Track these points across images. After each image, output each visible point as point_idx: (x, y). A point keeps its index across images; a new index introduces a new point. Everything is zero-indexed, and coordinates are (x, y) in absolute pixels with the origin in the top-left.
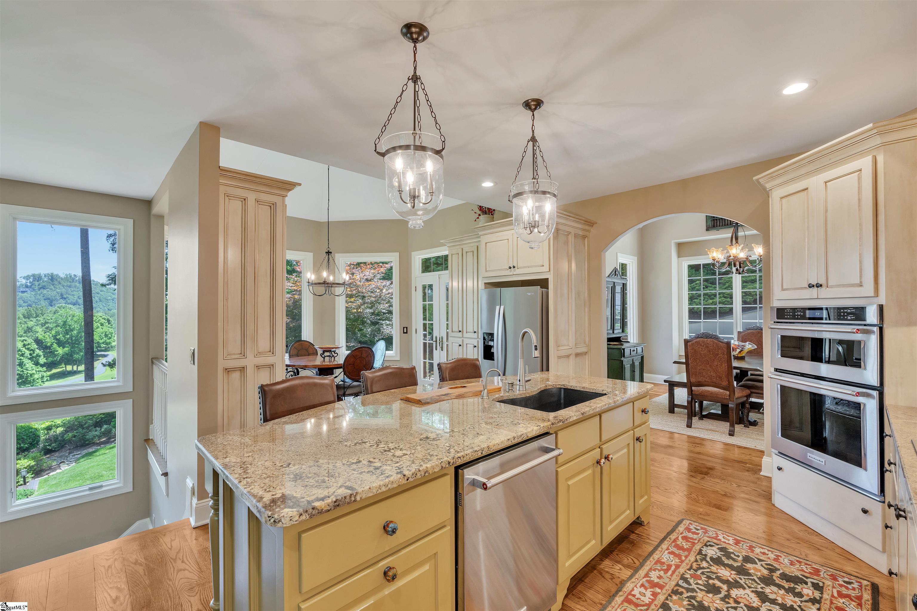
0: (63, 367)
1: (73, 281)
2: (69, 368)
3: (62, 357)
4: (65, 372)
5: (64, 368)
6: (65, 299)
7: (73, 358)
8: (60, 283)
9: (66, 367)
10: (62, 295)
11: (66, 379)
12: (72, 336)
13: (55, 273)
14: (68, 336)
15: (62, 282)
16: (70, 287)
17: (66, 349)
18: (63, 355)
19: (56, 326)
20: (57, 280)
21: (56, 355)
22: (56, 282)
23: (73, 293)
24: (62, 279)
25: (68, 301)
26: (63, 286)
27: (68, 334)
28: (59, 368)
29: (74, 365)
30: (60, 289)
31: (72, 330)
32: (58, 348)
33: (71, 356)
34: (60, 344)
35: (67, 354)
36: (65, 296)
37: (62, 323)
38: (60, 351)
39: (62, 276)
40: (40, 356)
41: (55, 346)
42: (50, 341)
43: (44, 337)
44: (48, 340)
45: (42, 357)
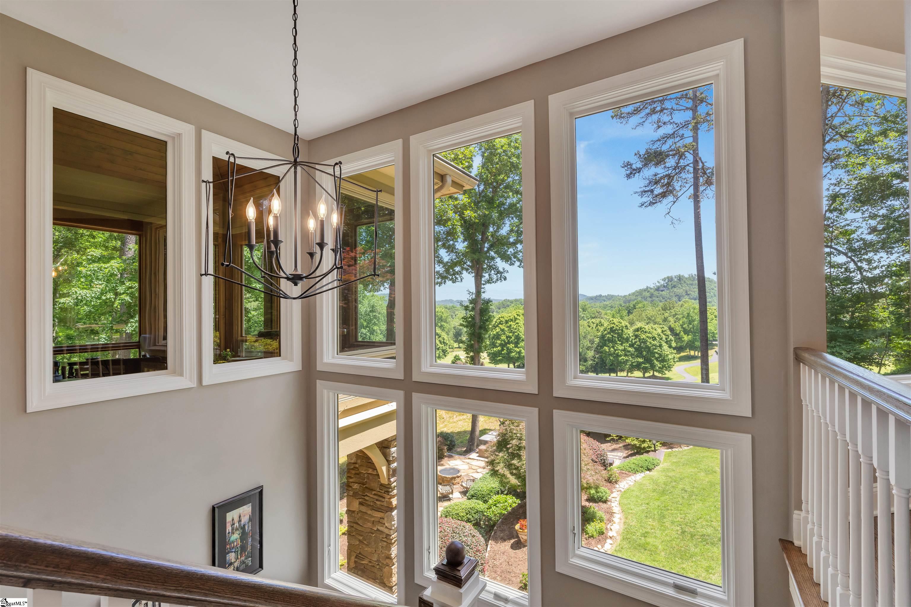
0: (687, 352)
1: (694, 280)
2: (692, 353)
3: (687, 344)
4: (689, 356)
5: (689, 353)
6: (689, 295)
7: (695, 345)
8: (685, 282)
9: (690, 352)
10: (686, 292)
11: (691, 362)
12: (694, 326)
13: (681, 274)
14: (691, 326)
15: (687, 282)
16: (692, 285)
17: (690, 337)
18: (688, 342)
19: (683, 317)
20: (683, 280)
21: (683, 341)
22: (682, 282)
23: (694, 290)
24: (686, 279)
25: (691, 297)
26: (687, 284)
27: (691, 324)
28: (685, 352)
29: (696, 350)
30: (685, 287)
31: (694, 321)
32: (684, 336)
33: (694, 343)
34: (686, 332)
35: (690, 341)
36: (689, 293)
37: (686, 315)
38: (686, 338)
39: (686, 276)
40: (672, 341)
41: (682, 333)
42: (678, 329)
43: (675, 325)
44: (677, 328)
45: (673, 342)
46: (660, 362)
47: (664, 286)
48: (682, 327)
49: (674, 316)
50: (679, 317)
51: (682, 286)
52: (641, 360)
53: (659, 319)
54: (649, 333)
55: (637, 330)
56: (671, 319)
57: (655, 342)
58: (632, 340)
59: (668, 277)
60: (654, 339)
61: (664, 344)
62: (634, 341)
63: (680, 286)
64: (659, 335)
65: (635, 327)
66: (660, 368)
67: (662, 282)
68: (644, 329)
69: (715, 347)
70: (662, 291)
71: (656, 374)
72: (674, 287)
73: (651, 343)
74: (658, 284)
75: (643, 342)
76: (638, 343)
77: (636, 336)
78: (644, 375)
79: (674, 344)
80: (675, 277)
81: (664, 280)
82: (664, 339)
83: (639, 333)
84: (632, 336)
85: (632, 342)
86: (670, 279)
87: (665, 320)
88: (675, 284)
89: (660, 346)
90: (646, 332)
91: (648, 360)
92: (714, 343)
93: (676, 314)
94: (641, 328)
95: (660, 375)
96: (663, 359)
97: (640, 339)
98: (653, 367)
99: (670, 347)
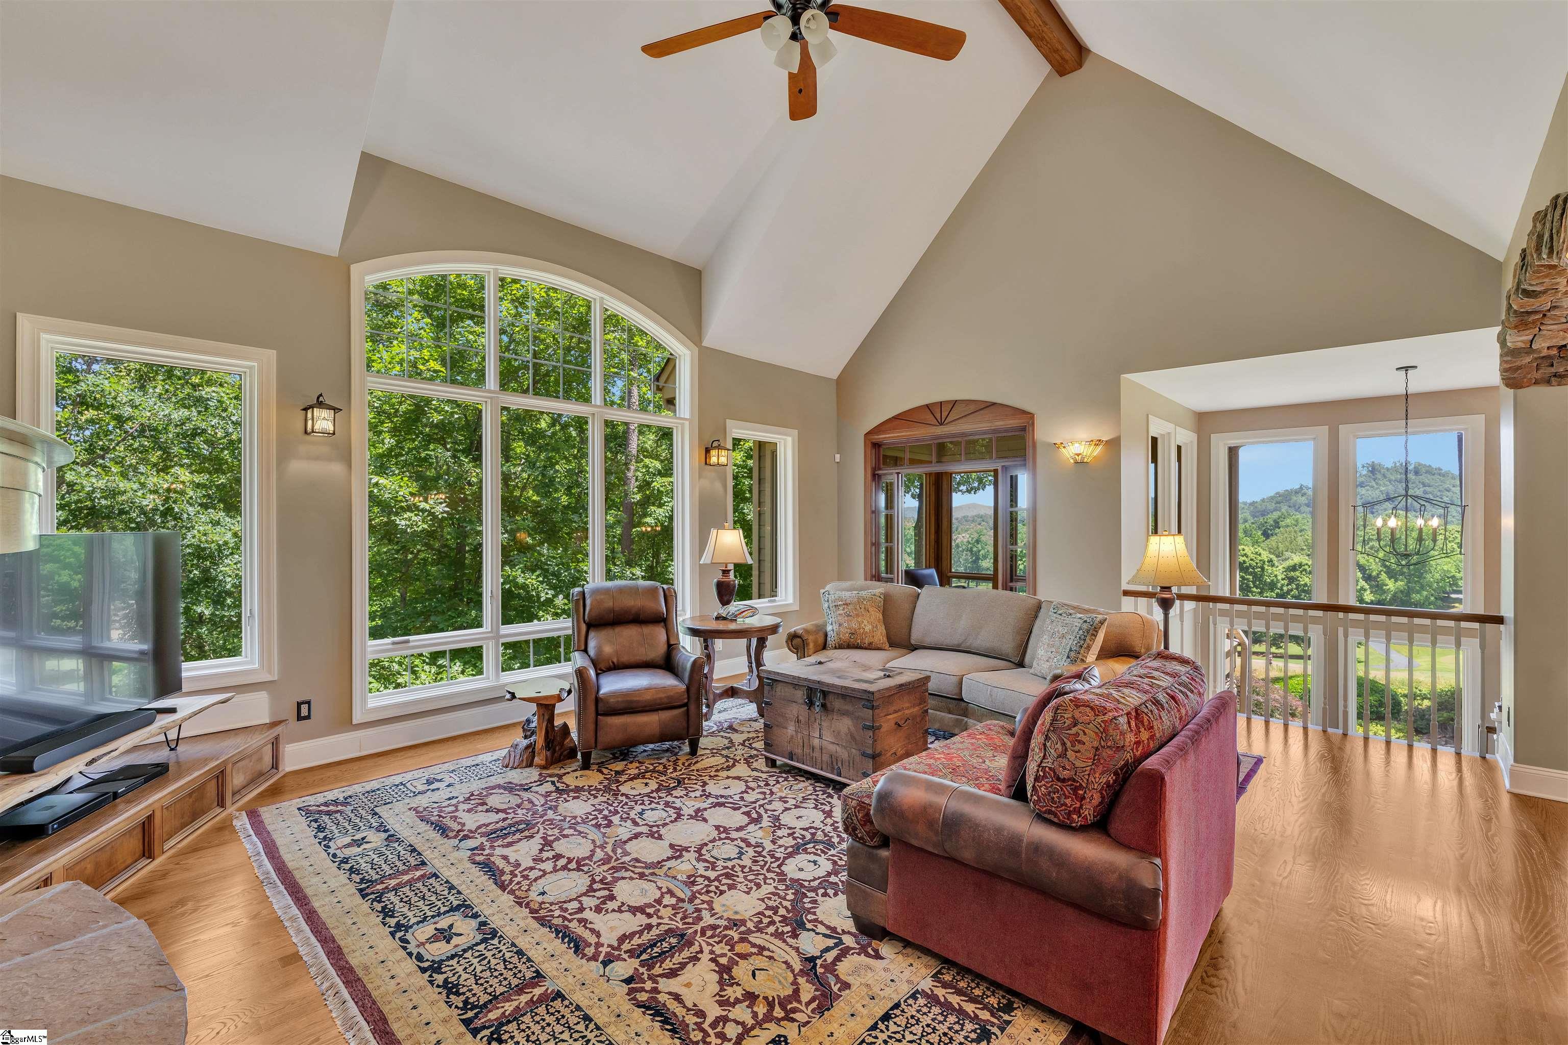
3: (1394, 596)
7: (1410, 599)
8: (1384, 476)
15: (1388, 475)
17: (1400, 583)
18: (1396, 593)
20: (1380, 472)
21: (1384, 592)
22: (1379, 476)
24: (1388, 469)
26: (1390, 481)
30: (1385, 485)
32: (1387, 581)
34: (1392, 574)
35: (1402, 592)
38: (1391, 585)
40: (1365, 590)
41: (1384, 576)
42: (1375, 567)
43: (1368, 561)
44: (1373, 566)
45: (1368, 592)
51: (1377, 484)
58: (1283, 585)
62: (1285, 588)
63: (1373, 483)
65: (1290, 563)
68: (1306, 567)
69: (1457, 605)
75: (1304, 591)
77: (1291, 580)
80: (1363, 467)
84: (1283, 579)
85: (1281, 589)
88: (1362, 479)
92: (1453, 596)
94: (1301, 565)
97: (1298, 586)
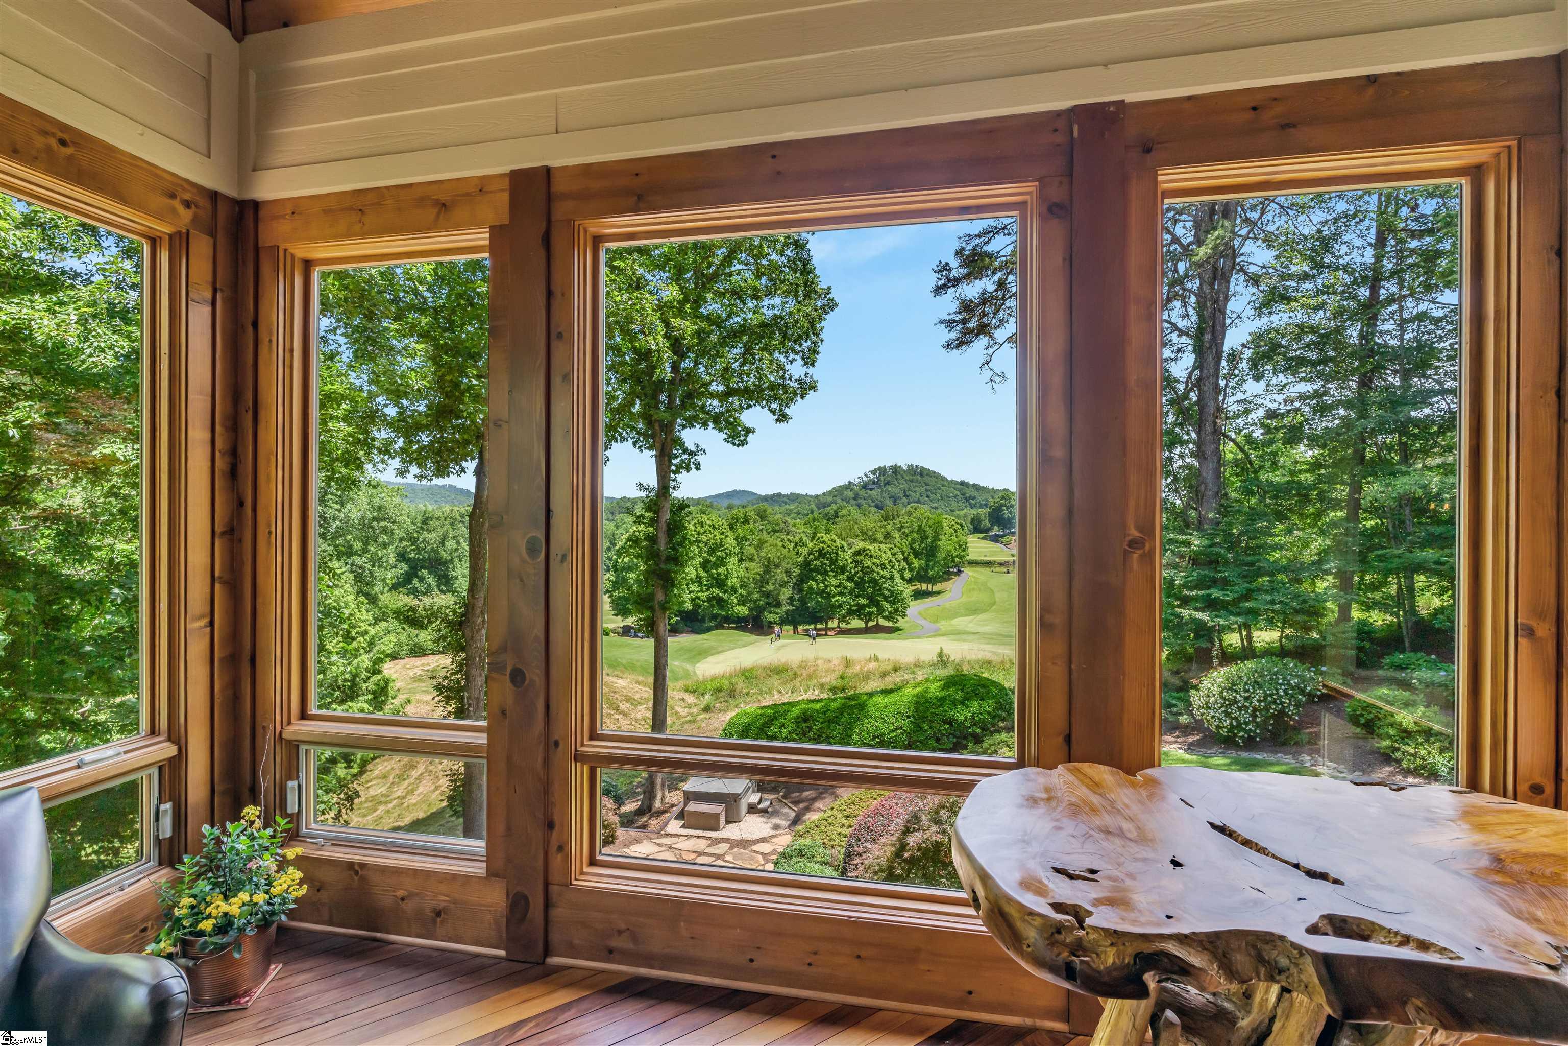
46: (892, 603)
47: (874, 483)
48: (911, 548)
49: (899, 529)
50: (906, 530)
51: (899, 482)
52: (863, 601)
53: (879, 536)
54: (877, 558)
55: (858, 553)
56: (896, 535)
57: (884, 573)
58: (851, 569)
59: (880, 468)
60: (883, 566)
61: (897, 575)
62: (853, 571)
63: (897, 482)
64: (890, 561)
65: (856, 548)
66: (890, 613)
67: (872, 476)
68: (867, 551)
70: (871, 489)
71: (883, 622)
72: (888, 483)
73: (878, 573)
74: (865, 479)
75: (866, 572)
76: (860, 574)
77: (857, 563)
78: (867, 623)
79: (907, 575)
80: (888, 469)
81: (874, 472)
82: (896, 567)
83: (862, 557)
84: (851, 563)
85: (851, 572)
86: (882, 471)
87: (888, 536)
88: (889, 478)
89: (892, 578)
90: (871, 556)
91: (873, 602)
93: (902, 527)
94: (864, 550)
95: (890, 624)
96: (895, 598)
97: (862, 568)
98: (881, 610)
99: (903, 578)
